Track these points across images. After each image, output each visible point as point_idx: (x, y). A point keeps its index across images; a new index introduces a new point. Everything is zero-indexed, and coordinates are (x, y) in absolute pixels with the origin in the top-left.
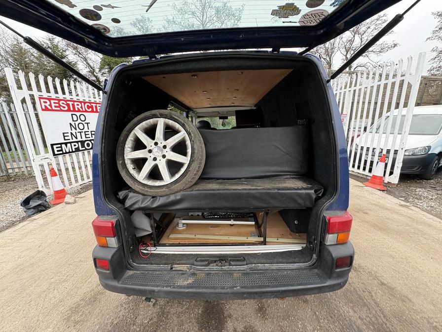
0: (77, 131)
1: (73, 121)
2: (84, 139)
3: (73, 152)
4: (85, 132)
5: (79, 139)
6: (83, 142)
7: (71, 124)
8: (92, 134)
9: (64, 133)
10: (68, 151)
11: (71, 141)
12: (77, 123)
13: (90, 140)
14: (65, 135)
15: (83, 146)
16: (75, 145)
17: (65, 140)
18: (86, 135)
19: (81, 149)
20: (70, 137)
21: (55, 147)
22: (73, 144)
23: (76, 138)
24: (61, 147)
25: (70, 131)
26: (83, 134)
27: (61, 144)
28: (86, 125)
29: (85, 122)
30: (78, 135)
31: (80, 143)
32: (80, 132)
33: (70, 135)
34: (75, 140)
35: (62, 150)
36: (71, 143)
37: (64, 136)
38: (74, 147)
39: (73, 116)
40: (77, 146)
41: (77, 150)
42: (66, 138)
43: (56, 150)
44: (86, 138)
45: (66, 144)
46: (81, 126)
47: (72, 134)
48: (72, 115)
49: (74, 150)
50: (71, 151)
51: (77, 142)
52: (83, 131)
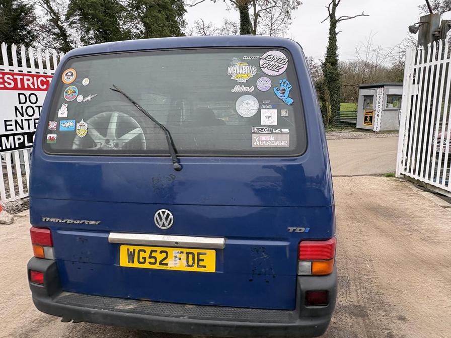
0: (23, 118)
1: (20, 103)
2: (32, 130)
3: (15, 148)
4: (35, 120)
5: (26, 130)
6: (30, 135)
7: (16, 108)
9: (5, 121)
10: (9, 147)
11: (15, 132)
12: (25, 106)
14: (8, 123)
15: (30, 141)
16: (19, 139)
17: (6, 130)
18: (35, 123)
19: (27, 144)
20: (13, 127)
22: (16, 137)
23: (22, 128)
25: (14, 118)
26: (32, 123)
28: (36, 110)
29: (36, 105)
30: (25, 123)
31: (26, 136)
32: (28, 120)
33: (13, 123)
34: (19, 131)
36: (14, 135)
37: (6, 126)
38: (17, 142)
39: (21, 95)
40: (21, 141)
41: (22, 146)
42: (8, 128)
44: (35, 128)
45: (7, 136)
46: (30, 111)
47: (16, 122)
48: (19, 94)
49: (17, 146)
50: (13, 147)
51: (23, 134)
52: (33, 118)
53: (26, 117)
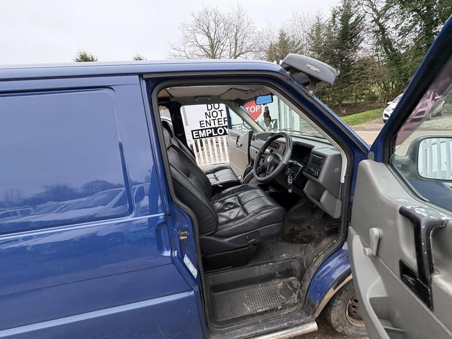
0: (211, 119)
1: (208, 110)
2: (217, 125)
3: (207, 137)
4: (218, 119)
5: (213, 126)
6: (215, 129)
7: (206, 113)
8: (225, 121)
9: (200, 122)
10: (203, 136)
11: (206, 127)
12: (211, 111)
13: (223, 127)
14: (202, 123)
15: (216, 132)
16: (209, 131)
17: (201, 127)
18: (219, 122)
19: (214, 134)
20: (205, 125)
21: (194, 132)
22: (207, 130)
23: (210, 125)
24: (198, 133)
25: (205, 119)
26: (216, 121)
27: (198, 130)
28: (219, 113)
29: (219, 109)
30: (212, 122)
31: (213, 130)
32: (214, 120)
33: (205, 122)
34: (209, 126)
35: (199, 135)
36: (205, 129)
37: (201, 124)
38: (208, 133)
40: (210, 132)
41: (211, 135)
42: (202, 125)
43: (194, 135)
44: (219, 124)
45: (202, 130)
46: (215, 114)
47: (206, 121)
48: (207, 104)
49: (208, 135)
50: (205, 136)
51: (211, 129)
52: (217, 118)
53: (212, 118)
